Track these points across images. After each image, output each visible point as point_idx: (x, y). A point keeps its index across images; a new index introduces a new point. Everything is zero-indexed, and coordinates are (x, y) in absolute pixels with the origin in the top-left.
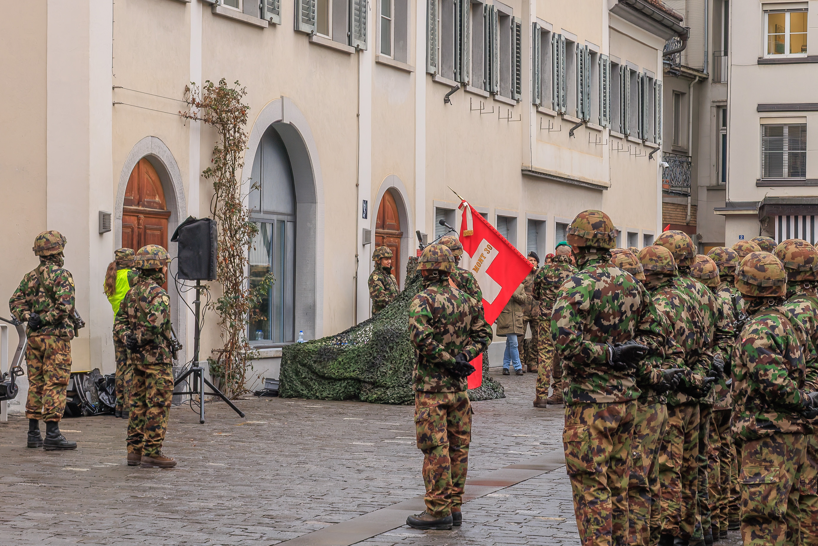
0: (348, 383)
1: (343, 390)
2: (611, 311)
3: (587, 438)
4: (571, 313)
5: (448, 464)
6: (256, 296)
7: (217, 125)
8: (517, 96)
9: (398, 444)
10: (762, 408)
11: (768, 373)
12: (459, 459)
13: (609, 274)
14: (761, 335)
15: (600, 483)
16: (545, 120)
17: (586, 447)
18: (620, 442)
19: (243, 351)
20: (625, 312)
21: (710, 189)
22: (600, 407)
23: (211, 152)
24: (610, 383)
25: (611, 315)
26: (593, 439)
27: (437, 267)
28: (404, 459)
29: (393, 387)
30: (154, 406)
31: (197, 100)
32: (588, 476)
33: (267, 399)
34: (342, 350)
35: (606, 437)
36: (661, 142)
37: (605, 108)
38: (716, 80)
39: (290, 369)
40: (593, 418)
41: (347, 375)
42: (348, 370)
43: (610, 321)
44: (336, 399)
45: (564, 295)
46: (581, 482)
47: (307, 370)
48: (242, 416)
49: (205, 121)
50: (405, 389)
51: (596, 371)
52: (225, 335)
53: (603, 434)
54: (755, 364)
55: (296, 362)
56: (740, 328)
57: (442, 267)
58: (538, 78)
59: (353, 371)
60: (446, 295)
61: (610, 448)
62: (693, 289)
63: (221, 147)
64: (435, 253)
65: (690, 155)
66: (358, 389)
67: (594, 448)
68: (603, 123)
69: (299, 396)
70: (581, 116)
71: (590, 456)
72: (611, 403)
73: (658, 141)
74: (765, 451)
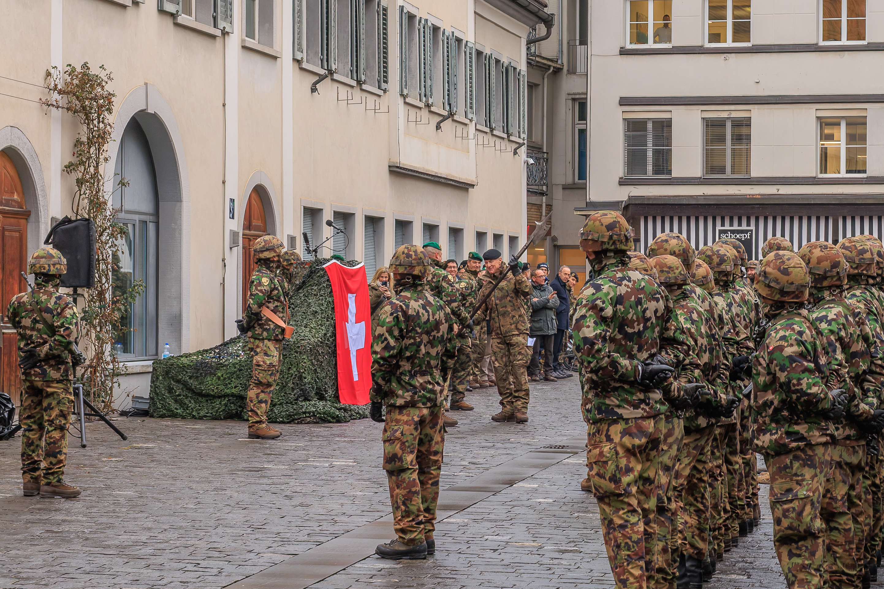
0: (229, 400)
1: (223, 408)
2: (635, 318)
3: (614, 457)
4: (595, 322)
5: (418, 488)
6: (123, 305)
7: (80, 114)
8: (384, 86)
9: (316, 467)
10: (791, 419)
11: (802, 382)
12: (430, 482)
13: (630, 278)
14: (790, 342)
15: (629, 505)
16: (413, 111)
17: (613, 467)
18: (648, 460)
19: (111, 366)
20: (650, 318)
21: (566, 188)
22: (627, 423)
23: (72, 145)
24: (637, 396)
25: (635, 321)
26: (620, 458)
27: (410, 272)
28: (330, 483)
29: (281, 404)
30: (55, 429)
31: (59, 87)
32: (616, 498)
33: (139, 420)
34: (221, 364)
35: (634, 455)
36: (525, 136)
37: (471, 99)
38: (571, 70)
39: (162, 385)
40: (620, 435)
41: (228, 391)
42: (229, 386)
43: (634, 328)
44: (215, 418)
45: (584, 302)
46: (609, 505)
47: (181, 386)
48: (124, 438)
49: (68, 109)
50: (295, 406)
51: (622, 385)
52: (89, 348)
53: (631, 452)
54: (786, 373)
55: (169, 378)
56: (762, 335)
57: (416, 272)
58: (405, 66)
59: (235, 387)
60: (421, 302)
61: (639, 467)
62: (693, 295)
63: (84, 139)
64: (408, 256)
65: (545, 151)
66: (240, 407)
67: (622, 468)
68: (470, 116)
69: (174, 416)
70: (447, 108)
71: (618, 476)
72: (639, 418)
73: (522, 136)
74: (796, 465)
